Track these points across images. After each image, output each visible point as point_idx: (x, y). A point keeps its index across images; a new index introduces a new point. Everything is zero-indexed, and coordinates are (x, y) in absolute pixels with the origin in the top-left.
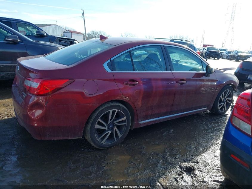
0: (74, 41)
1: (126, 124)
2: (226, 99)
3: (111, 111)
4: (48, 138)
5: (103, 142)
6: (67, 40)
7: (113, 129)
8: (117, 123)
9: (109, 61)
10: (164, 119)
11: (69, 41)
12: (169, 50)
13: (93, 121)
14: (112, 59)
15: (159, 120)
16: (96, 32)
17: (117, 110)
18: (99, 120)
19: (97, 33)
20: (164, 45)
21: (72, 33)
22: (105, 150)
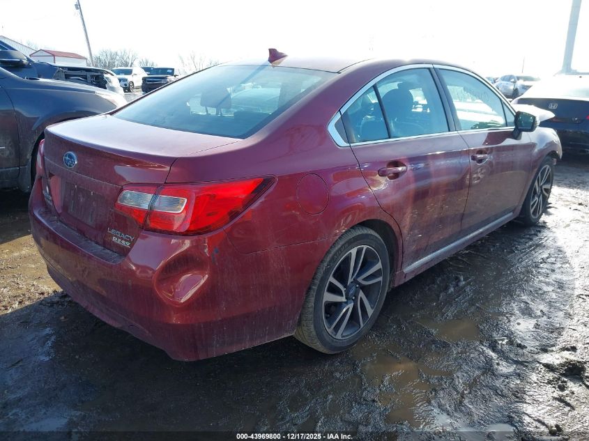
0: (105, 75)
1: (380, 279)
2: (541, 187)
3: (354, 251)
4: (214, 353)
5: (339, 336)
6: (84, 73)
7: (356, 297)
8: (365, 279)
9: (337, 117)
10: (445, 253)
11: (92, 76)
12: (447, 78)
13: (319, 285)
14: (343, 111)
15: (437, 257)
16: (113, 51)
17: (365, 247)
18: (332, 279)
19: (116, 54)
20: (436, 66)
21: (54, 56)
22: (341, 353)
